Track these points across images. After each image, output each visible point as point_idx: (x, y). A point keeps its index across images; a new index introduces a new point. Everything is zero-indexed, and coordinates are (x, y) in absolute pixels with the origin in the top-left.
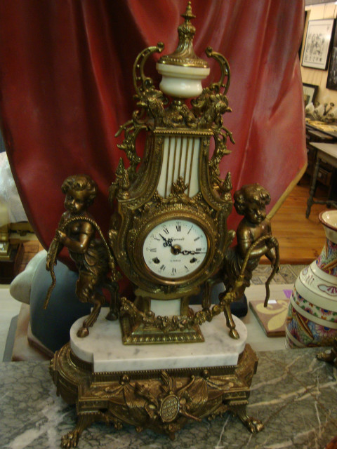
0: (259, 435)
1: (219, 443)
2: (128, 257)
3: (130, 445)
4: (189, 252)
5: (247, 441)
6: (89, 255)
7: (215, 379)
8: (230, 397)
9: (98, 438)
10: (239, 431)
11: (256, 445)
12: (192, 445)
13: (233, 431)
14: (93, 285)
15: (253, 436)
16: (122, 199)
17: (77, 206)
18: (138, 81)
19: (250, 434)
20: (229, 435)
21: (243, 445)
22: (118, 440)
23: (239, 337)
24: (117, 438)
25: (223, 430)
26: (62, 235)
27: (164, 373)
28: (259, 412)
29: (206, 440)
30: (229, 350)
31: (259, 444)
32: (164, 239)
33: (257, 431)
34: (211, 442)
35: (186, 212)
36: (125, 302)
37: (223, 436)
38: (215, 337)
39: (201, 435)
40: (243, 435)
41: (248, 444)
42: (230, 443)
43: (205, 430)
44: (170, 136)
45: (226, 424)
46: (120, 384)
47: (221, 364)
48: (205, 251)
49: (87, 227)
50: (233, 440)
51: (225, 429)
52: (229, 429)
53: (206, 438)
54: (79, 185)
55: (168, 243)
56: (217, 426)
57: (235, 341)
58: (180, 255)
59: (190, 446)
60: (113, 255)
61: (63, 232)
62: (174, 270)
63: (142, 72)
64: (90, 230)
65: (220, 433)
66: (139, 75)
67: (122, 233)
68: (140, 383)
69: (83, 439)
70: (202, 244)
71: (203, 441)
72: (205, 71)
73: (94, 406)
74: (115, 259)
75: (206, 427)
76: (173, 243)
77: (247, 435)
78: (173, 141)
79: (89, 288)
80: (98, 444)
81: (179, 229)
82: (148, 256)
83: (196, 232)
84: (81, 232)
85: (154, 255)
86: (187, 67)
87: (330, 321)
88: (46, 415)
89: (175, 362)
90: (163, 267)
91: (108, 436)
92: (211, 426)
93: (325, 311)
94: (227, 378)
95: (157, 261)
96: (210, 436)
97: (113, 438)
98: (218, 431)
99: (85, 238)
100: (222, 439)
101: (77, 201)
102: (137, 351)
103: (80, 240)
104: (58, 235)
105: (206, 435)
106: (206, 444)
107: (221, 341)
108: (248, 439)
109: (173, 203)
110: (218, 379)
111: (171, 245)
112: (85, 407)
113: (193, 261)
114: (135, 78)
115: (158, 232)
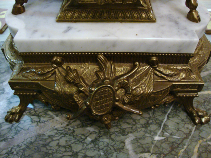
0: (202, 128)
1: (159, 132)
3: (67, 125)
5: (189, 134)
7: (164, 68)
8: (179, 89)
9: (40, 114)
10: (183, 121)
11: (200, 139)
12: (131, 132)
13: (176, 120)
15: (196, 129)
19: (193, 126)
20: (172, 124)
21: (185, 138)
22: (57, 118)
23: (200, 20)
24: (57, 116)
25: (166, 119)
27: (101, 57)
28: (205, 102)
29: (146, 127)
30: (186, 34)
31: (203, 138)
33: (201, 123)
34: (151, 131)
37: (165, 125)
38: (170, 18)
39: (143, 121)
40: (186, 126)
41: (190, 137)
42: (171, 134)
43: (148, 116)
45: (169, 111)
47: (174, 51)
50: (175, 131)
51: (168, 118)
52: (173, 117)
53: (146, 125)
56: (160, 113)
57: (194, 24)
59: (128, 133)
65: (162, 122)
68: (73, 67)
69: (27, 114)
71: (143, 129)
75: (149, 114)
77: (190, 127)
80: (38, 120)
88: (4, 87)
91: (50, 113)
92: (154, 113)
94: (179, 68)
96: (151, 124)
97: (54, 116)
98: (161, 118)
100: (163, 129)
102: (69, 29)
105: (148, 123)
106: (146, 132)
107: (177, 23)
108: (191, 131)
110: (168, 68)
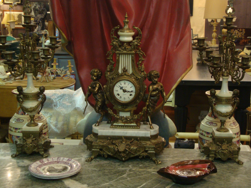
2: (110, 94)
4: (129, 92)
6: (99, 95)
14: (100, 106)
16: (107, 74)
17: (95, 78)
18: (112, 38)
26: (90, 88)
27: (123, 137)
32: (120, 87)
33: (158, 164)
35: (127, 78)
36: (109, 110)
44: (122, 54)
46: (107, 140)
48: (135, 91)
49: (98, 85)
54: (95, 71)
55: (121, 88)
58: (126, 92)
60: (105, 94)
61: (90, 87)
62: (124, 98)
63: (113, 34)
64: (99, 86)
66: (112, 36)
67: (108, 86)
70: (133, 89)
72: (133, 33)
73: (97, 147)
74: (106, 95)
76: (123, 88)
78: (123, 56)
79: (98, 107)
81: (125, 84)
82: (115, 93)
83: (131, 85)
84: (96, 86)
85: (117, 93)
86: (126, 33)
87: (210, 138)
89: (126, 133)
90: (120, 97)
93: (208, 133)
94: (147, 142)
95: (118, 95)
99: (97, 88)
101: (95, 76)
102: (114, 129)
103: (95, 89)
104: (89, 87)
109: (123, 75)
110: (143, 142)
111: (122, 89)
112: (94, 147)
113: (131, 95)
114: (111, 37)
115: (118, 84)
